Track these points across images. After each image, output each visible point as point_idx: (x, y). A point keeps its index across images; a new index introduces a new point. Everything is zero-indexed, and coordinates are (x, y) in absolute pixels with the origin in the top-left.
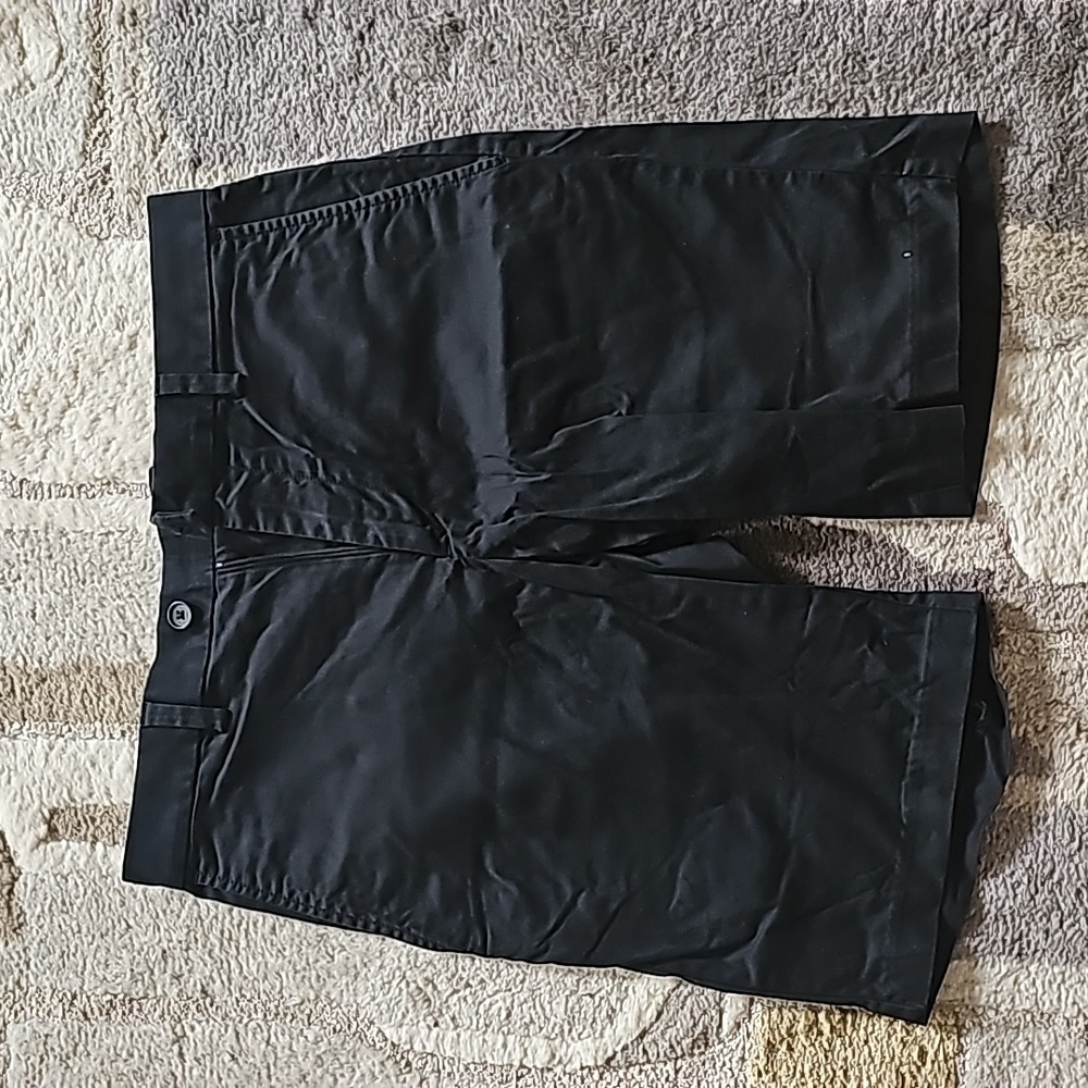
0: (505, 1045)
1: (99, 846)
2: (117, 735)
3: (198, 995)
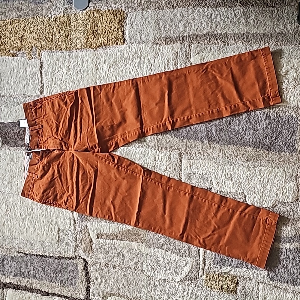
0: (165, 276)
1: (105, 240)
2: (107, 222)
3: (119, 264)
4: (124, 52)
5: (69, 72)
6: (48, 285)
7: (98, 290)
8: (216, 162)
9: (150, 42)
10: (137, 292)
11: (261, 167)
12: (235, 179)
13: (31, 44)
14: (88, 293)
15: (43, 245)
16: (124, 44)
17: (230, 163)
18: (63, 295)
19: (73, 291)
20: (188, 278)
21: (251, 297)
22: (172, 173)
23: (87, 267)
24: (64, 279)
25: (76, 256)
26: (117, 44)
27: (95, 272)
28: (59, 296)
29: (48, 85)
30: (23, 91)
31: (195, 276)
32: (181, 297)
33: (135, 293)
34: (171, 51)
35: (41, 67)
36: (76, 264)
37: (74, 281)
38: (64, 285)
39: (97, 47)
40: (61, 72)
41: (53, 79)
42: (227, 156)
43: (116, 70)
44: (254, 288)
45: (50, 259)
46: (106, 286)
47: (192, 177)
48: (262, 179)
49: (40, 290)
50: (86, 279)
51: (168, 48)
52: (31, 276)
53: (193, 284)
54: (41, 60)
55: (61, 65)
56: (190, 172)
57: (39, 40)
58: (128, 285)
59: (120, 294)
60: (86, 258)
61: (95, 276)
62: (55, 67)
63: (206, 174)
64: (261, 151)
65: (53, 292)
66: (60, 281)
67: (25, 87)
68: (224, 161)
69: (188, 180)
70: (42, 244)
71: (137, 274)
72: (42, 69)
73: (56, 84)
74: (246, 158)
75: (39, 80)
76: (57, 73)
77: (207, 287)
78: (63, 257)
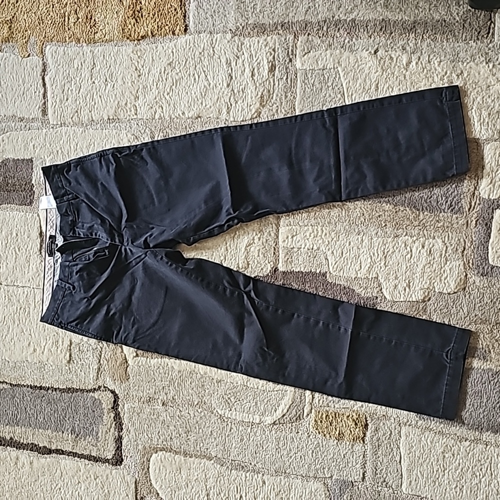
1: (148, 359)
4: (185, 47)
5: (91, 79)
6: (51, 436)
7: (136, 443)
8: (334, 229)
9: (229, 32)
10: (202, 445)
11: (407, 237)
12: (365, 256)
13: (26, 31)
14: (119, 448)
15: (43, 370)
16: (185, 34)
17: (357, 230)
18: (76, 453)
19: (94, 446)
20: (286, 418)
21: (387, 448)
22: (263, 248)
23: (118, 405)
24: (78, 425)
25: (100, 387)
26: (174, 34)
27: (131, 413)
28: (69, 454)
29: (55, 101)
30: (11, 110)
31: (298, 415)
32: (275, 450)
33: (198, 446)
34: (263, 47)
35: (44, 71)
36: (99, 399)
37: (95, 429)
38: (78, 435)
39: (140, 38)
40: (78, 79)
41: (64, 90)
42: (353, 220)
43: (171, 77)
44: (393, 433)
45: (54, 393)
46: (150, 436)
47: (295, 254)
48: (409, 256)
49: (36, 445)
50: (115, 424)
51: (259, 42)
52: (21, 421)
53: (294, 429)
54: (43, 59)
55: (78, 68)
56: (292, 247)
57: (41, 24)
58: (186, 433)
59: (173, 448)
60: (116, 390)
61: (130, 419)
62: (68, 71)
63: (318, 249)
64: (406, 210)
65: (59, 448)
66: (70, 429)
67: (16, 103)
68: (347, 227)
69: (288, 259)
70: (42, 366)
71: (203, 414)
72: (46, 73)
73: (70, 99)
74: (382, 222)
75: (39, 92)
76: (72, 80)
77: (317, 432)
78: (77, 389)
